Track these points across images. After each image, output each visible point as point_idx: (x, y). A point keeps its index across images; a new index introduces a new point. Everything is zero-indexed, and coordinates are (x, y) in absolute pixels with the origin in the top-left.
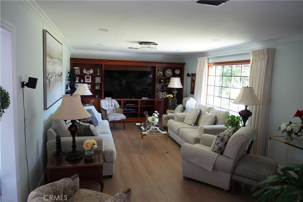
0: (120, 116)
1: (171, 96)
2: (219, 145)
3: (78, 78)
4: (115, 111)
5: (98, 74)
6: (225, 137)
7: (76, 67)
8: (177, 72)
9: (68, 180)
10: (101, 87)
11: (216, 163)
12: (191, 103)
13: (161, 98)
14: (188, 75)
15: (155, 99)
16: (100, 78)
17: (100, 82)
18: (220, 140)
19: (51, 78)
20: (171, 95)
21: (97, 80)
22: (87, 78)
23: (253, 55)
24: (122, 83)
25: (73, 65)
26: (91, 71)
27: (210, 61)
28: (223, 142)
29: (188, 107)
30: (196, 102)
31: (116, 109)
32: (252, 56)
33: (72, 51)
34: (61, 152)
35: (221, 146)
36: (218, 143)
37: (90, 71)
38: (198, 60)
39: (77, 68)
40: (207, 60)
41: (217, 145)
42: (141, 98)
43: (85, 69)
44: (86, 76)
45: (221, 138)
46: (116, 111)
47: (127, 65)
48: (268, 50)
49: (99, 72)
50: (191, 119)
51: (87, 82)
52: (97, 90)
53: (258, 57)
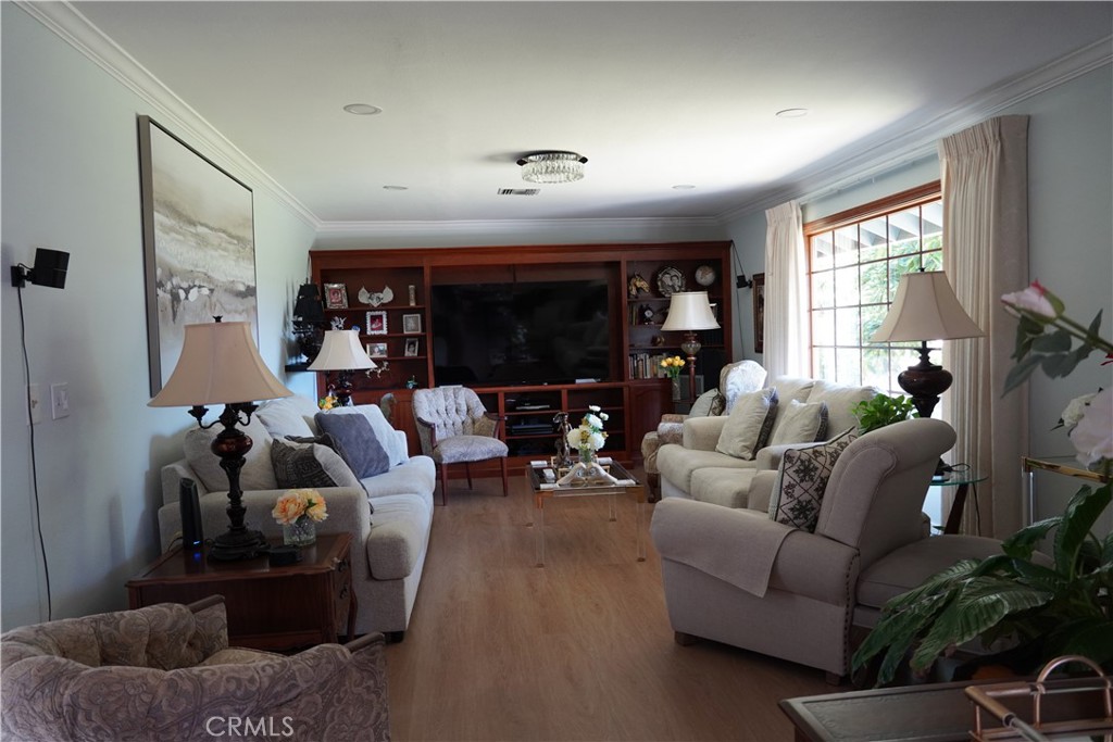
0: (484, 444)
1: (678, 361)
2: (796, 494)
3: (342, 321)
4: (469, 428)
5: (413, 304)
6: (821, 459)
7: (334, 283)
8: (705, 276)
9: (171, 609)
10: (422, 351)
11: (780, 562)
12: (744, 378)
13: (649, 377)
14: (742, 282)
15: (622, 380)
16: (419, 315)
17: (419, 332)
18: (796, 471)
19: (187, 291)
20: (678, 358)
21: (409, 325)
22: (373, 319)
23: (949, 154)
24: (514, 340)
25: (322, 277)
26: (387, 295)
27: (811, 218)
28: (812, 480)
29: (735, 395)
30: (766, 373)
31: (474, 422)
32: (945, 160)
33: (317, 230)
34: (201, 539)
35: (806, 497)
36: (790, 486)
37: (381, 296)
38: (768, 217)
39: (336, 286)
40: (800, 212)
41: (787, 493)
42: (574, 382)
43: (363, 289)
44: (369, 314)
45: (799, 463)
46: (474, 428)
47: (514, 265)
48: (999, 122)
49: (412, 296)
50: (740, 435)
51: (373, 333)
52: (411, 360)
53: (965, 160)
